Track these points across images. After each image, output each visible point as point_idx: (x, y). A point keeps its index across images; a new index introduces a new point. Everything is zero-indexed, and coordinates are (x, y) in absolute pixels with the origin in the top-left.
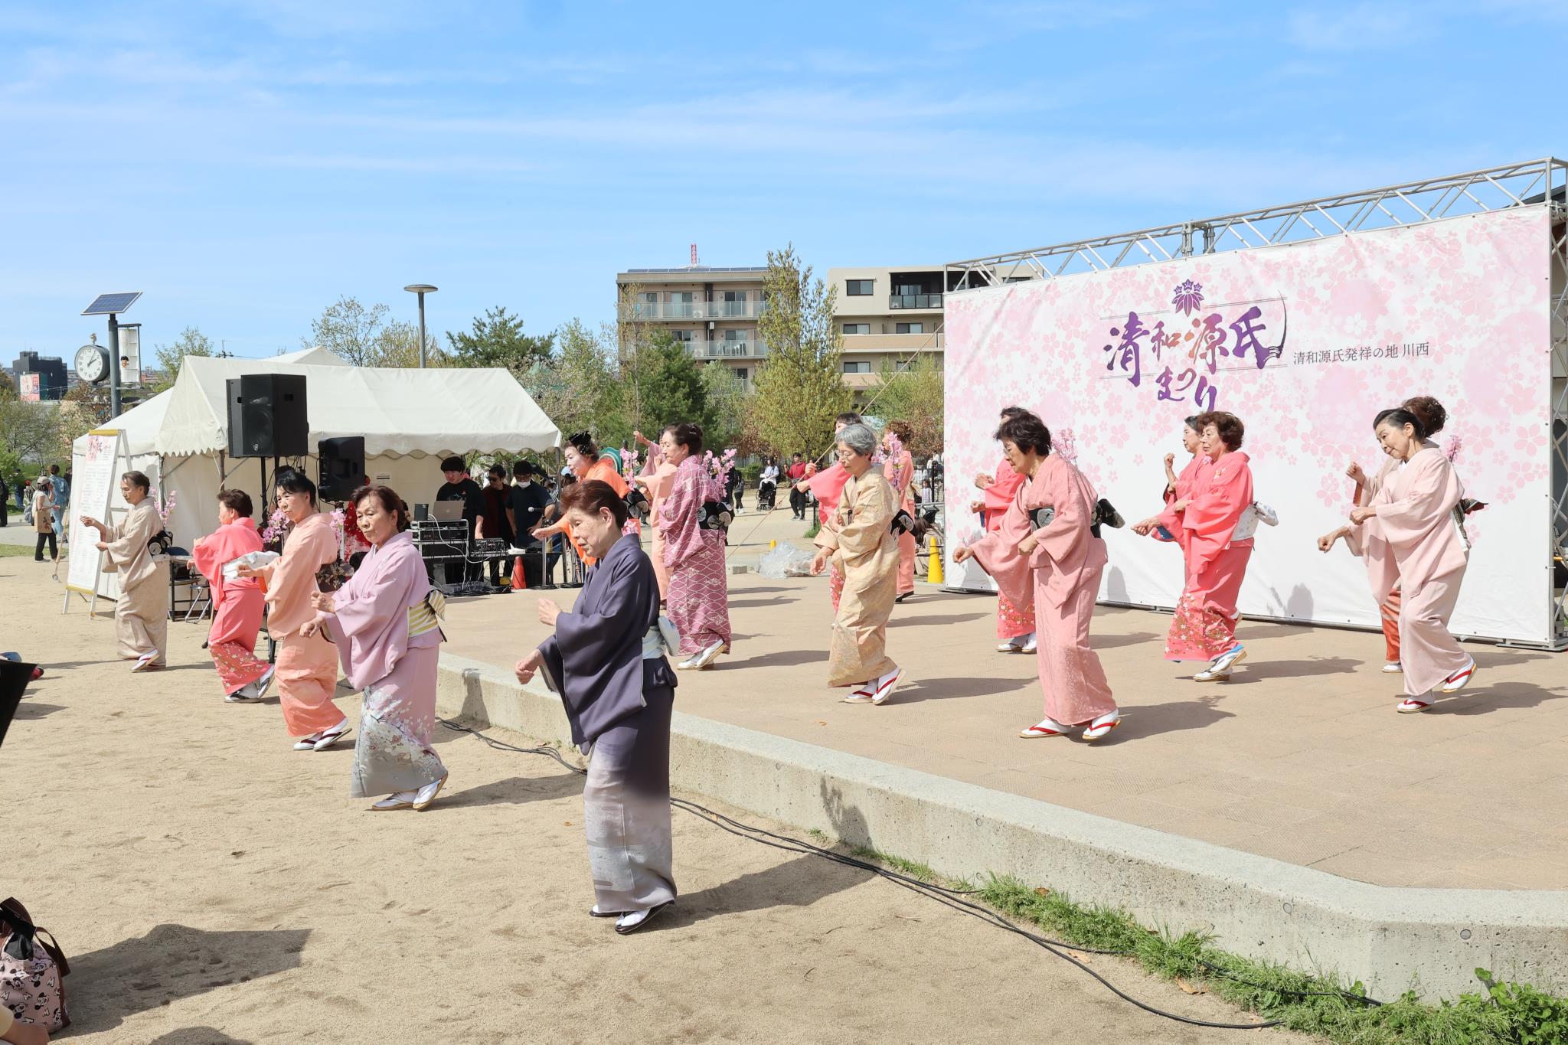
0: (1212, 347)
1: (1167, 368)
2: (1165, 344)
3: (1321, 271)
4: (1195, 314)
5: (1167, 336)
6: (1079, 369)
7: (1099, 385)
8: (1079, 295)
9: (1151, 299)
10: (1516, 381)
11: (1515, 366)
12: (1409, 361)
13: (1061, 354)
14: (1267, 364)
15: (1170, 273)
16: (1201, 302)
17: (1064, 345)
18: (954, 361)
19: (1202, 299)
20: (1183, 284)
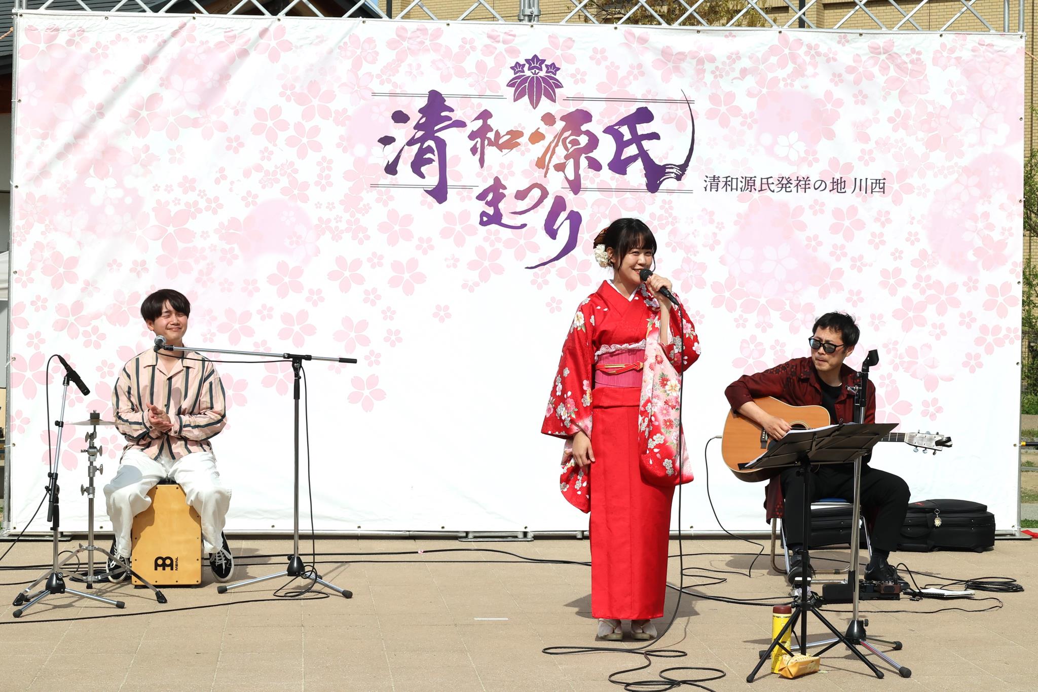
0: (575, 156)
1: (497, 180)
2: (495, 143)
3: (744, 72)
4: (545, 105)
5: (497, 133)
6: (330, 169)
7: (369, 197)
8: (331, 52)
9: (469, 75)
10: (986, 232)
11: (986, 215)
12: (860, 199)
13: (290, 142)
14: (661, 187)
15: (505, 42)
16: (557, 90)
17: (299, 127)
18: (41, 131)
19: (559, 85)
20: (527, 61)
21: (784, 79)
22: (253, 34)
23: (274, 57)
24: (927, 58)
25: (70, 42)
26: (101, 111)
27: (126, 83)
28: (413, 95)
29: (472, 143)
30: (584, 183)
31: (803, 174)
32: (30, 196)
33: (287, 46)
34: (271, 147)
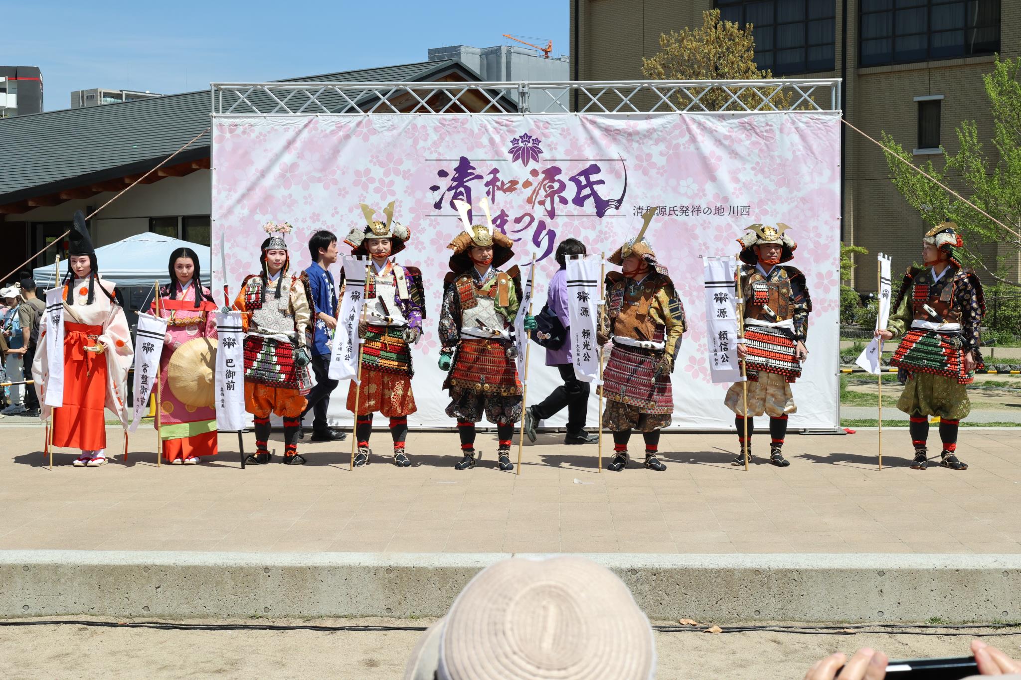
0: (551, 195)
1: (503, 211)
2: (501, 188)
3: (658, 141)
4: (532, 164)
5: (503, 183)
7: (425, 223)
8: (400, 134)
9: (485, 147)
10: (816, 239)
11: (816, 228)
12: (733, 219)
13: (377, 190)
14: (606, 214)
15: (506, 126)
16: (539, 155)
17: (381, 181)
18: (228, 187)
19: (541, 152)
20: (521, 137)
21: (684, 145)
22: (352, 125)
23: (366, 139)
24: (776, 127)
25: (244, 132)
26: (263, 174)
27: (278, 157)
28: (451, 160)
29: (487, 189)
30: (557, 212)
31: (696, 204)
32: (222, 226)
33: (374, 132)
34: (365, 194)
